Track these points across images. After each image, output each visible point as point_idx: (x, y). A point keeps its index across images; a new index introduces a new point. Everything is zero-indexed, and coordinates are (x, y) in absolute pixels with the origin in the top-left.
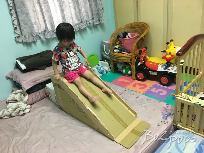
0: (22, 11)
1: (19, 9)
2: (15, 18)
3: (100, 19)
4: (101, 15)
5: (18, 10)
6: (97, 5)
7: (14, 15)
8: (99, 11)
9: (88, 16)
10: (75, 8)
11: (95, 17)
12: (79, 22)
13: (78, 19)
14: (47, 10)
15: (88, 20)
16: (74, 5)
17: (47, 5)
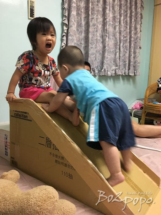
0: (73, 40)
1: (71, 36)
2: (65, 44)
3: (135, 71)
4: (137, 67)
5: (70, 38)
6: (136, 57)
7: (65, 42)
8: (136, 64)
9: (125, 65)
10: (115, 53)
11: (132, 68)
12: (117, 68)
13: (116, 64)
14: (92, 47)
15: (124, 69)
16: (116, 50)
17: (94, 42)
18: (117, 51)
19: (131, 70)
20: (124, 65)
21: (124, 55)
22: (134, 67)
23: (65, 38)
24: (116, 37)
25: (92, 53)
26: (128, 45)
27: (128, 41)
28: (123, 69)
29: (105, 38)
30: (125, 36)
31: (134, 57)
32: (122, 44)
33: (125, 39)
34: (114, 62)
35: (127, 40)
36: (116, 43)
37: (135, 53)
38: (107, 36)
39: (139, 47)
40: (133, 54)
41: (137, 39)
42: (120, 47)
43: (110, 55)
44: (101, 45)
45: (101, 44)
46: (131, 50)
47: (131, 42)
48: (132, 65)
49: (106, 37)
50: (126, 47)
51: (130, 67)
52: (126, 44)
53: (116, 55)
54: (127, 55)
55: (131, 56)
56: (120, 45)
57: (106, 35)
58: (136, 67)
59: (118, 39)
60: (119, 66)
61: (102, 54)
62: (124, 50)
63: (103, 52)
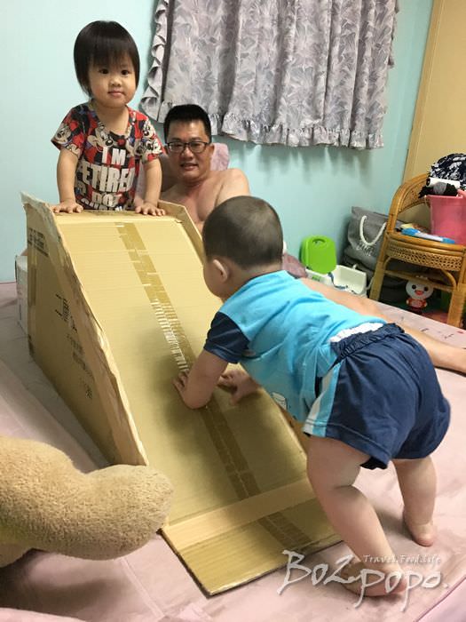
0: (188, 27)
1: (182, 16)
2: (163, 40)
3: (371, 136)
4: (376, 124)
5: (179, 20)
6: (375, 92)
7: (163, 33)
8: (375, 112)
9: (341, 115)
10: (316, 76)
11: (360, 124)
12: (317, 122)
13: (317, 111)
14: (248, 54)
15: (338, 127)
16: (317, 68)
17: (253, 38)
18: (321, 71)
19: (358, 132)
20: (338, 113)
21: (342, 83)
22: (368, 121)
23: (163, 20)
24: (321, 23)
25: (245, 72)
26: (354, 54)
27: (357, 38)
28: (335, 127)
29: (287, 26)
30: (349, 22)
31: (370, 93)
32: (336, 50)
33: (347, 32)
34: (309, 104)
35: (352, 36)
36: (318, 46)
37: (373, 78)
38: (292, 20)
39: (387, 60)
40: (367, 83)
41: (383, 34)
42: (330, 57)
43: (298, 83)
44: (274, 49)
45: (276, 44)
46: (364, 69)
47: (364, 44)
48: (362, 114)
49: (290, 25)
50: (348, 57)
51: (357, 122)
52: (350, 50)
53: (316, 81)
54: (350, 84)
55: (362, 87)
56: (330, 51)
57: (290, 17)
58: (373, 123)
59: (327, 32)
60: (324, 116)
61: (276, 76)
62: (342, 66)
63: (277, 70)
